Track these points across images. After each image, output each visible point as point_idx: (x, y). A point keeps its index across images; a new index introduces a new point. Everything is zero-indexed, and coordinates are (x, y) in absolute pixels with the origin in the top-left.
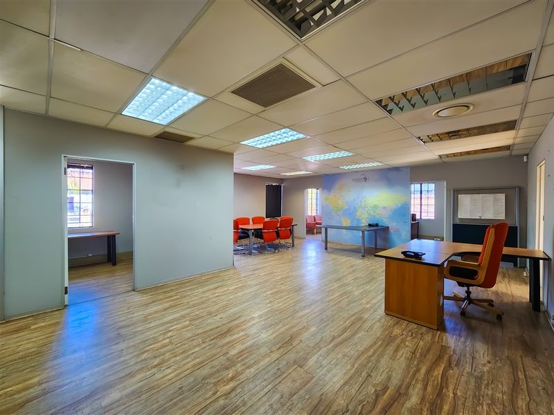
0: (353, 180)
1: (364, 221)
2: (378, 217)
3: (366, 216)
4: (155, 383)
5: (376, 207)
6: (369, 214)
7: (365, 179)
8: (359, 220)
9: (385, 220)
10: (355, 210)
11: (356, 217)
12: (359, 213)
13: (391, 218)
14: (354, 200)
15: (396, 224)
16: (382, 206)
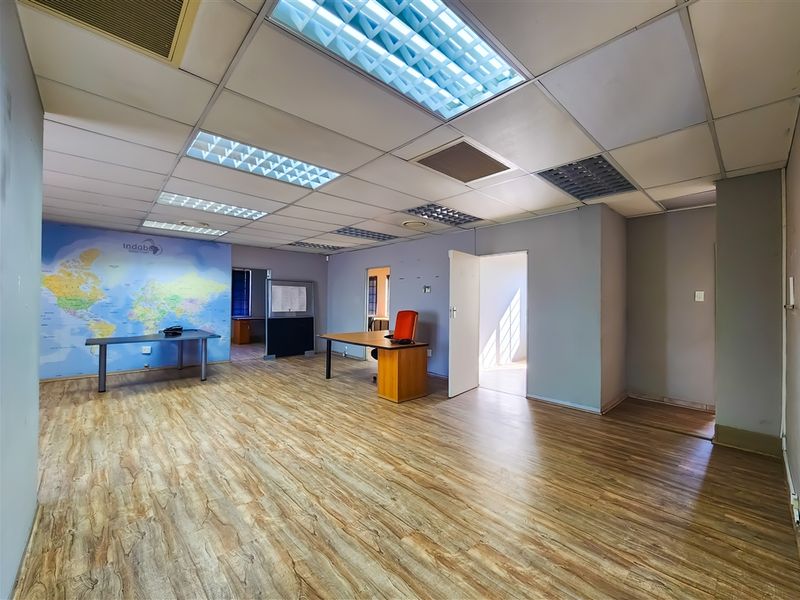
1: (151, 325)
2: (179, 315)
3: (153, 314)
4: (565, 534)
5: (175, 298)
6: (163, 312)
9: (192, 320)
10: (129, 304)
11: (131, 319)
12: (138, 311)
13: (202, 316)
14: (128, 285)
15: (210, 324)
16: (188, 297)
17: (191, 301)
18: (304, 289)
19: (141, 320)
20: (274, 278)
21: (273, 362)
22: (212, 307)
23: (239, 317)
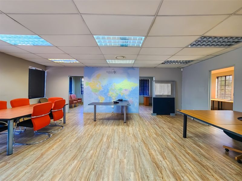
0: (107, 72)
1: (114, 98)
2: (122, 95)
3: (115, 95)
5: (121, 89)
6: (117, 94)
7: (115, 72)
8: (110, 97)
9: (126, 97)
10: (108, 91)
11: (109, 96)
12: (110, 93)
13: (129, 95)
14: (108, 85)
15: (132, 99)
16: (125, 88)
17: (126, 90)
18: (170, 85)
19: (111, 96)
20: (156, 80)
21: (155, 116)
22: (132, 92)
23: (145, 96)
